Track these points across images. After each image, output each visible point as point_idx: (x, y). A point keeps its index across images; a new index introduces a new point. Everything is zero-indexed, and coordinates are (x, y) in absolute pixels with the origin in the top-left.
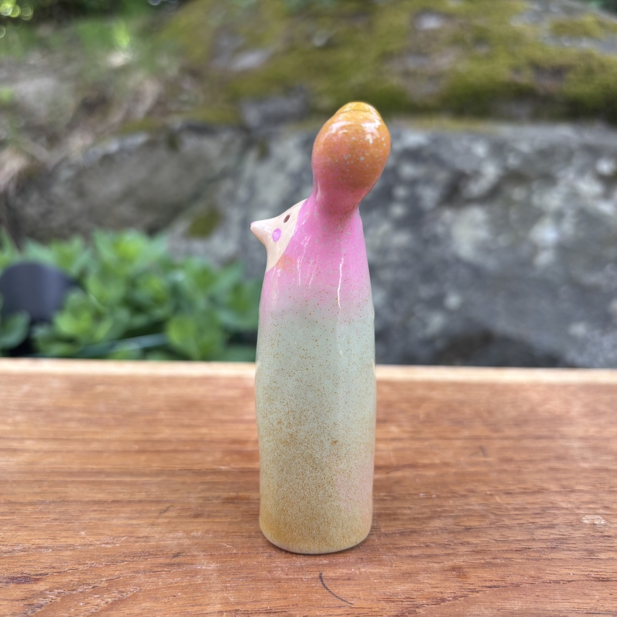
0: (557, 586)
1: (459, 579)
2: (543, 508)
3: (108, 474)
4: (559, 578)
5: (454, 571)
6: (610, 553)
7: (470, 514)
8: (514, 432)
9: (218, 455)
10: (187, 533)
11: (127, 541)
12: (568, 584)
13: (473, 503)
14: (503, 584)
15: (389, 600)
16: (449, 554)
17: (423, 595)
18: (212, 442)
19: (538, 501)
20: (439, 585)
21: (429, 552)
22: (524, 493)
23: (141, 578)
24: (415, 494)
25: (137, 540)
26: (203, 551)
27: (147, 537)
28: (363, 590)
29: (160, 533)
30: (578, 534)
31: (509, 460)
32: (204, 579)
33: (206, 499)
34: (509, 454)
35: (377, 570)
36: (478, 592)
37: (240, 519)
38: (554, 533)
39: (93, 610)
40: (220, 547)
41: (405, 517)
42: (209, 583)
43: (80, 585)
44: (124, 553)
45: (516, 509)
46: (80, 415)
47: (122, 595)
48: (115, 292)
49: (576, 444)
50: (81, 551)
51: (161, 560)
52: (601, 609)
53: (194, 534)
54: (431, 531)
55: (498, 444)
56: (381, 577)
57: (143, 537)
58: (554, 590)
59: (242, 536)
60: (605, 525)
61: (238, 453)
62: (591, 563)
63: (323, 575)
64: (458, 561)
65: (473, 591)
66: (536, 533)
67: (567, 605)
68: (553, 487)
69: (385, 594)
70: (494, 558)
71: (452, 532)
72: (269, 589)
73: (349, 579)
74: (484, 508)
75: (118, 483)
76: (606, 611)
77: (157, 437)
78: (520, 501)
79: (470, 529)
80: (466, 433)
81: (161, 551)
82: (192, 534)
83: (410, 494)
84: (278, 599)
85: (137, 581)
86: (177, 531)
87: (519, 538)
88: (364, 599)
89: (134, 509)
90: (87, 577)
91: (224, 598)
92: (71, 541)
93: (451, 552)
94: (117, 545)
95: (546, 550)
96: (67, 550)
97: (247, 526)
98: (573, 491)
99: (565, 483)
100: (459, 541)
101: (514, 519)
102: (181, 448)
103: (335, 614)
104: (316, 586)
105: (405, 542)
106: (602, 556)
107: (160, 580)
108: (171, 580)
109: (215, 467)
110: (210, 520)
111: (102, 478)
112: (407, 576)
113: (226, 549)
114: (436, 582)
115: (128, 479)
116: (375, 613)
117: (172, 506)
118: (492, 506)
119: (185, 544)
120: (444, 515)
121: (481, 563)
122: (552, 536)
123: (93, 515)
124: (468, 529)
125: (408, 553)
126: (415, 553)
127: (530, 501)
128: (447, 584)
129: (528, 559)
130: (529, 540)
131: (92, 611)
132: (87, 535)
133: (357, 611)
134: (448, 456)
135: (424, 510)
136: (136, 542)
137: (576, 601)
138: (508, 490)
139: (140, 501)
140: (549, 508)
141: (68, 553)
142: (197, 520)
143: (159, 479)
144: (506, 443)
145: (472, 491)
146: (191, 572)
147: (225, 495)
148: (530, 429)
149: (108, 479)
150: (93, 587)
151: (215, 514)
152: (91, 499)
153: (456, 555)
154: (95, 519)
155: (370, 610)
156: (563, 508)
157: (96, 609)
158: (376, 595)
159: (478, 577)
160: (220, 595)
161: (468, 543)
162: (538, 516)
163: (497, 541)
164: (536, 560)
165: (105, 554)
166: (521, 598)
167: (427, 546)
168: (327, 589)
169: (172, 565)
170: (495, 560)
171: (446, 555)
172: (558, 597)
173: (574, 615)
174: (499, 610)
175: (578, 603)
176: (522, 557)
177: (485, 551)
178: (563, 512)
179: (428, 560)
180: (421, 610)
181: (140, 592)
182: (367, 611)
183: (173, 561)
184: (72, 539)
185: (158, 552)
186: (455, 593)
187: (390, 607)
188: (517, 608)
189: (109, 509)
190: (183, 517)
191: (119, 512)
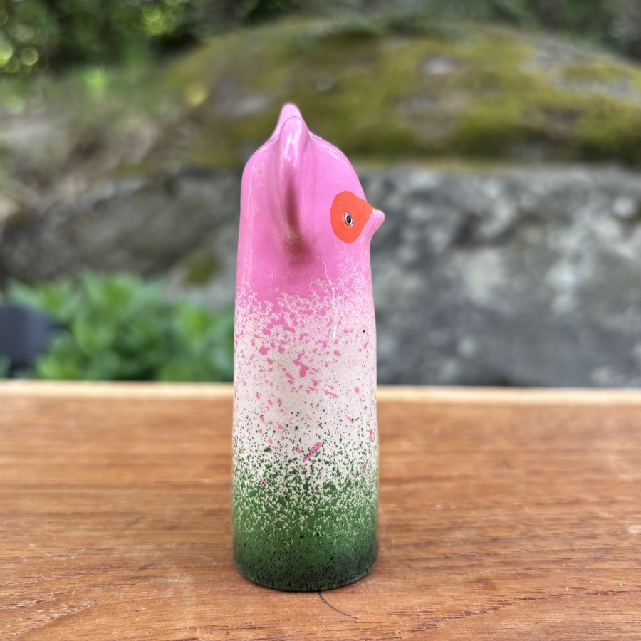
0: (605, 598)
1: (487, 592)
2: (581, 518)
4: (607, 589)
5: (480, 582)
7: (498, 525)
8: (542, 446)
9: (201, 469)
10: (159, 544)
11: (85, 554)
12: (619, 595)
13: (499, 514)
14: (540, 595)
15: (402, 614)
16: (474, 566)
17: (443, 608)
18: (195, 456)
19: (575, 511)
20: (463, 598)
21: (450, 563)
22: (558, 504)
23: (98, 592)
24: (431, 506)
25: (98, 552)
26: (176, 564)
27: (109, 549)
28: (371, 604)
29: (126, 545)
30: (625, 544)
32: (175, 593)
33: (184, 511)
34: (537, 467)
35: (387, 583)
36: (510, 604)
38: (598, 543)
39: (35, 626)
40: (198, 559)
41: (420, 529)
42: (182, 597)
43: (22, 600)
44: (80, 566)
45: (549, 520)
47: (72, 610)
49: (613, 457)
50: (27, 564)
51: (126, 573)
53: (168, 546)
54: (451, 542)
55: (524, 457)
56: (392, 590)
57: (105, 549)
58: (603, 601)
64: (484, 573)
65: (504, 603)
66: (575, 543)
67: (620, 617)
68: (591, 498)
69: (397, 608)
70: (527, 569)
71: (474, 543)
72: (254, 603)
73: (352, 592)
74: (512, 518)
75: (82, 496)
77: (132, 451)
78: (553, 512)
79: (497, 539)
81: (126, 563)
82: (164, 546)
83: (424, 506)
84: (265, 614)
85: (92, 595)
86: (146, 543)
87: (556, 548)
88: (372, 614)
89: (98, 520)
90: (31, 591)
91: (199, 612)
92: (16, 554)
93: (475, 563)
94: (73, 557)
96: (10, 563)
98: (613, 502)
99: (604, 494)
100: (484, 552)
101: (548, 530)
102: (158, 461)
103: (335, 629)
105: (421, 553)
107: (121, 594)
108: (133, 594)
109: (197, 480)
110: (188, 532)
111: (63, 491)
112: (424, 588)
113: (205, 561)
114: (459, 595)
115: (93, 492)
116: (386, 628)
117: (143, 518)
118: (522, 517)
120: (466, 525)
121: (512, 574)
122: (595, 547)
123: (47, 527)
124: (495, 540)
126: (432, 564)
127: (566, 512)
128: (472, 596)
129: (565, 569)
130: (567, 550)
131: (32, 627)
132: (38, 547)
133: (362, 627)
134: (468, 469)
135: (442, 521)
136: (96, 554)
137: (630, 613)
138: (539, 501)
139: (105, 514)
140: (588, 518)
141: (12, 566)
142: (171, 532)
143: (129, 492)
144: (533, 456)
145: (497, 502)
146: (160, 585)
147: (206, 507)
148: (560, 443)
149: (70, 492)
150: (38, 602)
151: (193, 526)
152: (47, 511)
153: (482, 566)
154: (49, 531)
155: (379, 624)
156: (603, 519)
157: (38, 625)
158: (386, 609)
159: (508, 589)
160: (194, 609)
161: (496, 554)
162: (576, 526)
163: (530, 552)
164: (578, 570)
165: (57, 566)
166: (562, 610)
167: (447, 557)
168: (326, 602)
169: (137, 578)
170: (529, 571)
171: (470, 566)
172: (608, 609)
173: (628, 627)
174: (537, 623)
175: (631, 614)
176: (561, 567)
177: (516, 562)
178: (603, 522)
179: (448, 571)
180: (441, 624)
181: (95, 606)
182: (375, 626)
183: (138, 574)
184: (18, 552)
185: (121, 564)
186: (482, 606)
187: (404, 621)
188: (559, 621)
189: (67, 521)
190: (155, 529)
191: (79, 524)
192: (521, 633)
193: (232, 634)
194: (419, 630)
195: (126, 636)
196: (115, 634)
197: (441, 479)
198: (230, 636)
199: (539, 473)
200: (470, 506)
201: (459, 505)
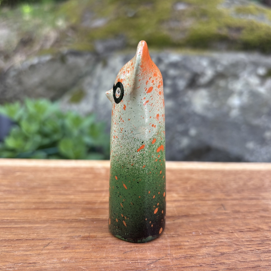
2: (262, 240)
3: (16, 223)
8: (238, 196)
9: (79, 211)
10: (59, 259)
13: (223, 238)
18: (76, 203)
22: (250, 231)
24: (190, 233)
25: (28, 265)
27: (35, 263)
29: (43, 260)
31: (238, 212)
33: (72, 237)
34: (237, 208)
37: (91, 250)
41: (186, 247)
45: (247, 241)
46: (5, 188)
48: (34, 127)
53: (64, 260)
55: (230, 203)
57: (32, 263)
59: (92, 261)
61: (90, 209)
66: (262, 256)
71: (214, 256)
74: (229, 241)
75: (21, 228)
77: (46, 200)
78: (248, 236)
79: (224, 254)
80: (213, 197)
83: (187, 233)
86: (53, 259)
89: (28, 244)
94: (16, 269)
95: (269, 267)
97: (95, 254)
100: (219, 262)
101: (247, 248)
109: (77, 218)
110: (74, 251)
111: (12, 225)
117: (52, 242)
118: (234, 239)
119: (58, 267)
123: (3, 249)
124: (222, 254)
135: (196, 242)
136: (28, 266)
138: (241, 229)
139: (33, 240)
142: (65, 251)
143: (45, 225)
144: (235, 202)
145: (221, 230)
147: (82, 235)
149: (15, 226)
151: (76, 247)
163: (240, 262)
167: (201, 266)
177: (235, 269)
189: (13, 245)
190: (58, 249)
191: (19, 247)
197: (193, 216)
200: (209, 233)
201: (203, 232)
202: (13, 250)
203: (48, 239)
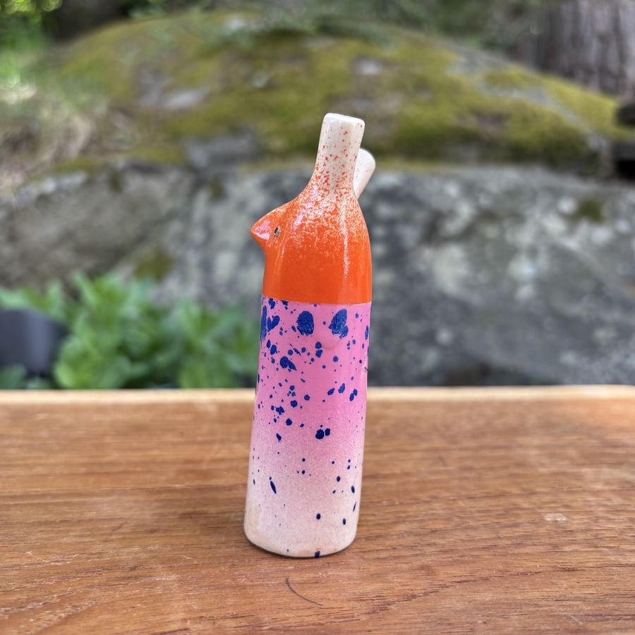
0: (525, 578)
1: (429, 577)
2: (506, 509)
3: (54, 496)
4: (527, 570)
5: (422, 569)
6: (574, 546)
7: (435, 518)
8: (473, 444)
9: (172, 475)
10: (144, 547)
11: (78, 558)
12: (536, 575)
13: (437, 508)
14: (472, 578)
15: (359, 599)
16: (417, 555)
17: (393, 593)
18: (163, 462)
19: (501, 503)
20: (409, 583)
21: (396, 553)
22: (487, 497)
23: (96, 593)
24: (378, 502)
25: (90, 556)
26: (161, 564)
27: (100, 553)
28: (332, 592)
29: (114, 548)
30: (542, 530)
32: (164, 590)
33: (162, 515)
34: (469, 463)
35: (345, 573)
36: (448, 587)
37: (199, 532)
38: (519, 531)
39: (45, 625)
40: (180, 558)
41: (371, 523)
42: (171, 593)
43: (30, 602)
44: (76, 570)
45: (479, 512)
46: (20, 442)
47: (76, 610)
49: (533, 452)
50: (28, 570)
51: (118, 574)
52: (570, 596)
53: (152, 548)
54: (397, 535)
56: (349, 579)
57: (96, 554)
58: (524, 581)
59: (203, 548)
60: (567, 522)
61: (192, 471)
62: (557, 555)
63: (290, 580)
64: (427, 561)
65: (443, 586)
66: (501, 532)
67: (537, 594)
68: (515, 490)
69: (354, 594)
70: (461, 556)
72: (233, 596)
73: (316, 583)
74: (448, 512)
75: (66, 504)
76: (575, 597)
77: (106, 460)
78: (483, 504)
80: (424, 446)
81: (116, 566)
82: (149, 548)
83: (372, 502)
84: (244, 604)
85: (91, 595)
86: (132, 546)
87: (485, 537)
88: (334, 600)
89: (84, 527)
90: (36, 594)
91: (187, 606)
92: (16, 561)
93: (418, 552)
94: (68, 562)
95: (512, 546)
96: (12, 570)
97: (207, 538)
98: (533, 493)
99: (525, 486)
100: (426, 543)
101: (478, 521)
102: (131, 469)
103: (304, 615)
104: (282, 591)
105: (371, 546)
106: (567, 549)
107: (117, 593)
108: (129, 593)
109: (169, 485)
110: (168, 534)
111: (48, 500)
112: (376, 576)
113: (187, 561)
114: (405, 581)
115: (75, 500)
116: (346, 612)
117: (126, 523)
118: (456, 510)
119: (142, 558)
120: (409, 519)
121: (449, 561)
122: (517, 534)
123: (39, 535)
124: (434, 531)
125: (376, 555)
126: (382, 555)
127: (494, 504)
128: (417, 582)
129: (493, 555)
130: (494, 539)
131: (43, 626)
132: (34, 555)
133: (327, 612)
134: (408, 466)
135: (388, 516)
136: (89, 558)
138: (470, 495)
139: (91, 520)
140: (512, 509)
141: (14, 572)
142: (153, 535)
144: (465, 454)
145: (435, 497)
146: (150, 584)
147: (181, 511)
148: (488, 440)
149: (54, 501)
150: (44, 604)
151: (172, 529)
152: (36, 520)
153: (424, 555)
154: (42, 539)
155: (341, 609)
156: (525, 509)
157: (48, 624)
158: (345, 596)
159: (447, 574)
160: (182, 603)
161: (435, 544)
162: (501, 517)
163: (463, 540)
164: (503, 555)
165: (55, 571)
166: (490, 590)
167: (394, 549)
168: (294, 592)
169: (128, 578)
170: (463, 558)
171: (413, 555)
172: (527, 587)
173: (544, 602)
174: (470, 602)
175: (546, 591)
176: (489, 553)
177: (452, 551)
178: (525, 512)
179: (396, 561)
180: (392, 607)
181: (96, 605)
182: (337, 610)
183: (130, 574)
184: (18, 559)
185: (113, 566)
186: (425, 589)
187: (361, 606)
188: (488, 599)
189: (57, 529)
190: (138, 533)
191: (68, 531)
192: (458, 611)
193: (219, 623)
194: (374, 612)
195: (128, 629)
196: (117, 628)
197: (386, 477)
198: (217, 625)
199: (470, 469)
200: (412, 502)
201: (402, 501)
202: (57, 537)
203: (119, 519)
